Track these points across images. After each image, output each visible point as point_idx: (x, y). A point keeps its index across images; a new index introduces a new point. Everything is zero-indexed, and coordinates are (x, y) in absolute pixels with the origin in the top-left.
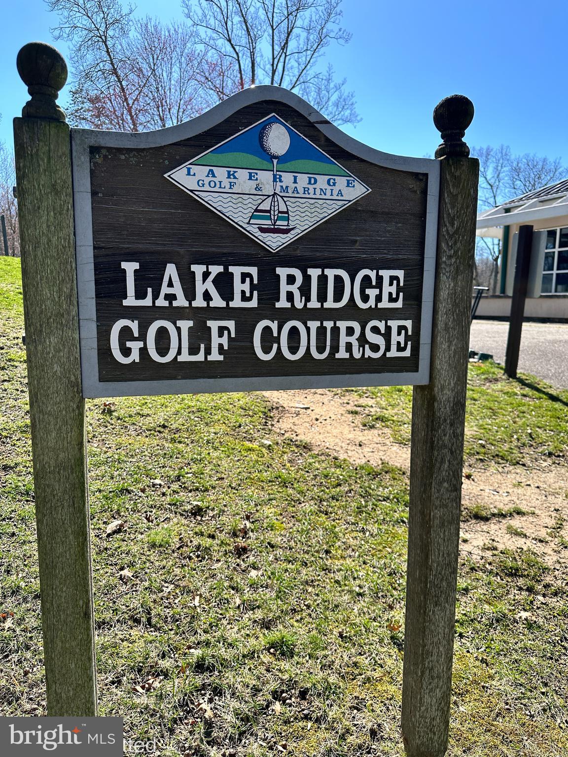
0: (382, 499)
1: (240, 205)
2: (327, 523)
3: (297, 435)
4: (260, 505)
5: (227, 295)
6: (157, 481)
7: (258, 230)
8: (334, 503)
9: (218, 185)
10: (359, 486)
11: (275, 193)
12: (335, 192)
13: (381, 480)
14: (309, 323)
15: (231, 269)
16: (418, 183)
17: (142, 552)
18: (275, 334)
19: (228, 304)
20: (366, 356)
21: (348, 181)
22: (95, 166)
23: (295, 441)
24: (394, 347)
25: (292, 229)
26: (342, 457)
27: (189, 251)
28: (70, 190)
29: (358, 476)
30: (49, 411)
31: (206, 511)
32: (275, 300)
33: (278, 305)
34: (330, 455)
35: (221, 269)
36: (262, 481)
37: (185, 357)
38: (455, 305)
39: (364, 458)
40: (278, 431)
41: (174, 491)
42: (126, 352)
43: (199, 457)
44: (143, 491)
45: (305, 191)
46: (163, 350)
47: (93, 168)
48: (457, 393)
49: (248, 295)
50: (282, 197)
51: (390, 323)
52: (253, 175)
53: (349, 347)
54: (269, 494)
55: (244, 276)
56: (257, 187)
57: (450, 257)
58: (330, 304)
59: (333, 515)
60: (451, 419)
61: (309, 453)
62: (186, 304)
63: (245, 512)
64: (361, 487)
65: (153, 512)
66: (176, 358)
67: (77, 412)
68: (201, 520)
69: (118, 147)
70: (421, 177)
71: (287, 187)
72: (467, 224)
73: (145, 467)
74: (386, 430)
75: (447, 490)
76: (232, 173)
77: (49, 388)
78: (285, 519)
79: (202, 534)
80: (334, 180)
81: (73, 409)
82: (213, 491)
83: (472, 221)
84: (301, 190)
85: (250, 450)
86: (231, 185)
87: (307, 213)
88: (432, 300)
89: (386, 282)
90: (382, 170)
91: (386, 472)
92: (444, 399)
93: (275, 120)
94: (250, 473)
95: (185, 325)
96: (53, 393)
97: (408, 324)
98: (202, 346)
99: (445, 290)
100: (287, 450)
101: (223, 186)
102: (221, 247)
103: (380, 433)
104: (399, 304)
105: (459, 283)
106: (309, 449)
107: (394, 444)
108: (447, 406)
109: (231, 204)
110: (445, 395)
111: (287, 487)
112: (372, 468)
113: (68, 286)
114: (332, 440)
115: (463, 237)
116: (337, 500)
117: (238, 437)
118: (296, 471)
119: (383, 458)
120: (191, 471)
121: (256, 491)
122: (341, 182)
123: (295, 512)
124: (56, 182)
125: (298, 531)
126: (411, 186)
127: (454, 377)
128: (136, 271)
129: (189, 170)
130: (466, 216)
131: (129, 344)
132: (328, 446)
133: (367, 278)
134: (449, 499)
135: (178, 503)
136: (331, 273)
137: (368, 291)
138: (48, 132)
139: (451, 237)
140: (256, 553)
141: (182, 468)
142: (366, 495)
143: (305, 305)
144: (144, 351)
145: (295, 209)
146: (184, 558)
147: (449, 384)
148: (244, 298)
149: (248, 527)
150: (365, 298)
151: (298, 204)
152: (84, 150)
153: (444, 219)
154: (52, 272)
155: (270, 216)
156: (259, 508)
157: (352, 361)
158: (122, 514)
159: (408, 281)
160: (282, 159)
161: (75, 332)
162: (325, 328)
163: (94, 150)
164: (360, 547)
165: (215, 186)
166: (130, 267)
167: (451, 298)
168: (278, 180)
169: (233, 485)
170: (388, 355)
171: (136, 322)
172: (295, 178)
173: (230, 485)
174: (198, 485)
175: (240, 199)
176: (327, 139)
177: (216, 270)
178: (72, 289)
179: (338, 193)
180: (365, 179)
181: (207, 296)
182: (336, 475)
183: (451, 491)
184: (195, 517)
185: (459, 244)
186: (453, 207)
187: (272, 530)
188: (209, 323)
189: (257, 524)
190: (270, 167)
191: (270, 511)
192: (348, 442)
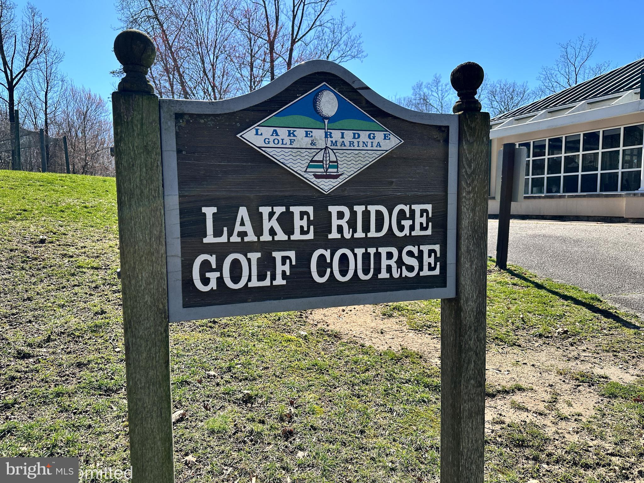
0: (404, 381)
1: (298, 157)
2: (360, 406)
3: (328, 325)
4: (301, 391)
5: (289, 231)
6: (212, 373)
7: (313, 176)
8: (364, 387)
9: (281, 142)
10: (384, 370)
11: (327, 147)
12: (375, 144)
13: (403, 364)
14: (356, 251)
15: (292, 209)
16: (441, 134)
17: (203, 438)
18: (328, 260)
19: (289, 238)
20: (403, 276)
21: (385, 135)
22: (179, 129)
23: (327, 331)
24: (426, 267)
25: (341, 175)
26: (367, 344)
27: (257, 196)
28: (159, 150)
29: (382, 362)
30: (141, 335)
31: (255, 398)
32: (327, 232)
33: (330, 236)
34: (357, 343)
35: (283, 209)
36: (301, 369)
37: (254, 283)
38: (474, 231)
39: (386, 344)
40: (312, 322)
41: (226, 381)
42: (205, 281)
43: (246, 349)
44: (200, 382)
45: (350, 144)
46: (236, 278)
47: (178, 131)
48: (479, 304)
49: (306, 229)
50: (332, 150)
51: (422, 247)
52: (309, 133)
53: (389, 268)
54: (308, 381)
55: (302, 214)
56: (312, 143)
57: (469, 193)
58: (373, 234)
59: (364, 398)
60: (475, 327)
61: (340, 342)
62: (255, 239)
63: (289, 398)
64: (386, 372)
65: (210, 402)
66: (247, 284)
67: (164, 334)
68: (252, 407)
69: (199, 113)
70: (443, 129)
71: (336, 142)
72: (481, 165)
73: (200, 360)
74: (402, 318)
75: (474, 386)
76: (291, 132)
77: (141, 315)
78: (323, 403)
79: (253, 420)
80: (374, 134)
81: (161, 333)
82: (260, 380)
83: (485, 163)
84: (347, 144)
85: (289, 341)
86: (291, 142)
87: (353, 162)
88: (456, 228)
89: (418, 214)
90: (412, 124)
91: (406, 357)
92: (469, 309)
93: (325, 88)
94: (291, 362)
95: (255, 256)
96: (144, 320)
97: (437, 248)
98: (269, 273)
99: (465, 220)
100: (321, 340)
101: (284, 143)
102: (283, 191)
103: (398, 321)
104: (429, 232)
105: (477, 213)
106: (339, 338)
107: (410, 331)
108: (472, 316)
109: (291, 157)
110: (469, 307)
111: (323, 373)
112: (394, 354)
113: (158, 229)
114: (358, 329)
115: (479, 176)
116: (367, 384)
117: (278, 329)
118: (329, 358)
119: (402, 343)
120: (239, 362)
121: (297, 378)
122: (379, 136)
123: (331, 397)
124: (147, 143)
125: (336, 414)
126: (435, 137)
127: (476, 290)
128: (214, 214)
129: (257, 130)
130: (480, 159)
131: (208, 275)
132: (355, 334)
133: (402, 212)
134: (475, 393)
135: (231, 392)
136: (373, 209)
137: (403, 222)
138: (141, 103)
139: (469, 176)
140: (301, 435)
141: (232, 359)
142: (391, 378)
143: (353, 235)
144: (220, 280)
145: (343, 159)
146: (240, 442)
147: (472, 297)
148: (303, 232)
149: (293, 412)
150: (401, 228)
151: (345, 154)
152: (171, 116)
153: (463, 162)
154: (144, 218)
155: (323, 165)
156: (301, 394)
157: (392, 280)
158: (184, 404)
159: (435, 212)
160: (331, 120)
161: (163, 267)
162: (369, 254)
163: (179, 116)
164: (390, 426)
165: (278, 143)
166: (209, 211)
167: (471, 226)
168: (329, 136)
169: (277, 374)
170: (422, 274)
171: (214, 256)
172: (343, 134)
173: (274, 374)
174: (247, 375)
175: (299, 152)
176: (367, 102)
177: (279, 210)
178: (161, 232)
179: (377, 145)
180: (398, 133)
181: (272, 232)
182: (364, 361)
183: (477, 387)
184: (246, 404)
185: (475, 182)
186: (470, 153)
187: (313, 414)
188: (274, 254)
189: (300, 409)
190: (322, 126)
191: (311, 396)
192: (372, 330)
